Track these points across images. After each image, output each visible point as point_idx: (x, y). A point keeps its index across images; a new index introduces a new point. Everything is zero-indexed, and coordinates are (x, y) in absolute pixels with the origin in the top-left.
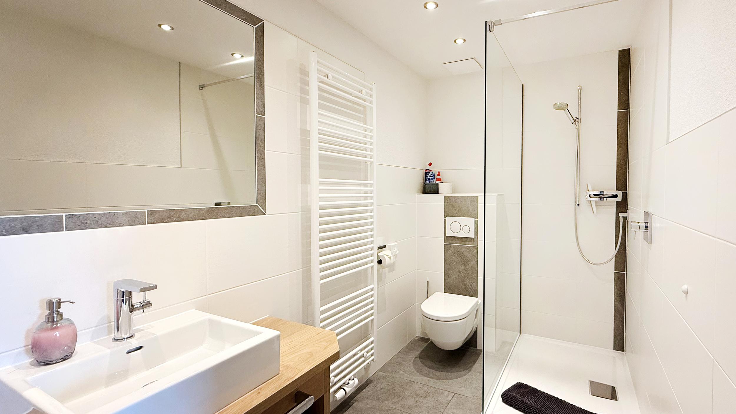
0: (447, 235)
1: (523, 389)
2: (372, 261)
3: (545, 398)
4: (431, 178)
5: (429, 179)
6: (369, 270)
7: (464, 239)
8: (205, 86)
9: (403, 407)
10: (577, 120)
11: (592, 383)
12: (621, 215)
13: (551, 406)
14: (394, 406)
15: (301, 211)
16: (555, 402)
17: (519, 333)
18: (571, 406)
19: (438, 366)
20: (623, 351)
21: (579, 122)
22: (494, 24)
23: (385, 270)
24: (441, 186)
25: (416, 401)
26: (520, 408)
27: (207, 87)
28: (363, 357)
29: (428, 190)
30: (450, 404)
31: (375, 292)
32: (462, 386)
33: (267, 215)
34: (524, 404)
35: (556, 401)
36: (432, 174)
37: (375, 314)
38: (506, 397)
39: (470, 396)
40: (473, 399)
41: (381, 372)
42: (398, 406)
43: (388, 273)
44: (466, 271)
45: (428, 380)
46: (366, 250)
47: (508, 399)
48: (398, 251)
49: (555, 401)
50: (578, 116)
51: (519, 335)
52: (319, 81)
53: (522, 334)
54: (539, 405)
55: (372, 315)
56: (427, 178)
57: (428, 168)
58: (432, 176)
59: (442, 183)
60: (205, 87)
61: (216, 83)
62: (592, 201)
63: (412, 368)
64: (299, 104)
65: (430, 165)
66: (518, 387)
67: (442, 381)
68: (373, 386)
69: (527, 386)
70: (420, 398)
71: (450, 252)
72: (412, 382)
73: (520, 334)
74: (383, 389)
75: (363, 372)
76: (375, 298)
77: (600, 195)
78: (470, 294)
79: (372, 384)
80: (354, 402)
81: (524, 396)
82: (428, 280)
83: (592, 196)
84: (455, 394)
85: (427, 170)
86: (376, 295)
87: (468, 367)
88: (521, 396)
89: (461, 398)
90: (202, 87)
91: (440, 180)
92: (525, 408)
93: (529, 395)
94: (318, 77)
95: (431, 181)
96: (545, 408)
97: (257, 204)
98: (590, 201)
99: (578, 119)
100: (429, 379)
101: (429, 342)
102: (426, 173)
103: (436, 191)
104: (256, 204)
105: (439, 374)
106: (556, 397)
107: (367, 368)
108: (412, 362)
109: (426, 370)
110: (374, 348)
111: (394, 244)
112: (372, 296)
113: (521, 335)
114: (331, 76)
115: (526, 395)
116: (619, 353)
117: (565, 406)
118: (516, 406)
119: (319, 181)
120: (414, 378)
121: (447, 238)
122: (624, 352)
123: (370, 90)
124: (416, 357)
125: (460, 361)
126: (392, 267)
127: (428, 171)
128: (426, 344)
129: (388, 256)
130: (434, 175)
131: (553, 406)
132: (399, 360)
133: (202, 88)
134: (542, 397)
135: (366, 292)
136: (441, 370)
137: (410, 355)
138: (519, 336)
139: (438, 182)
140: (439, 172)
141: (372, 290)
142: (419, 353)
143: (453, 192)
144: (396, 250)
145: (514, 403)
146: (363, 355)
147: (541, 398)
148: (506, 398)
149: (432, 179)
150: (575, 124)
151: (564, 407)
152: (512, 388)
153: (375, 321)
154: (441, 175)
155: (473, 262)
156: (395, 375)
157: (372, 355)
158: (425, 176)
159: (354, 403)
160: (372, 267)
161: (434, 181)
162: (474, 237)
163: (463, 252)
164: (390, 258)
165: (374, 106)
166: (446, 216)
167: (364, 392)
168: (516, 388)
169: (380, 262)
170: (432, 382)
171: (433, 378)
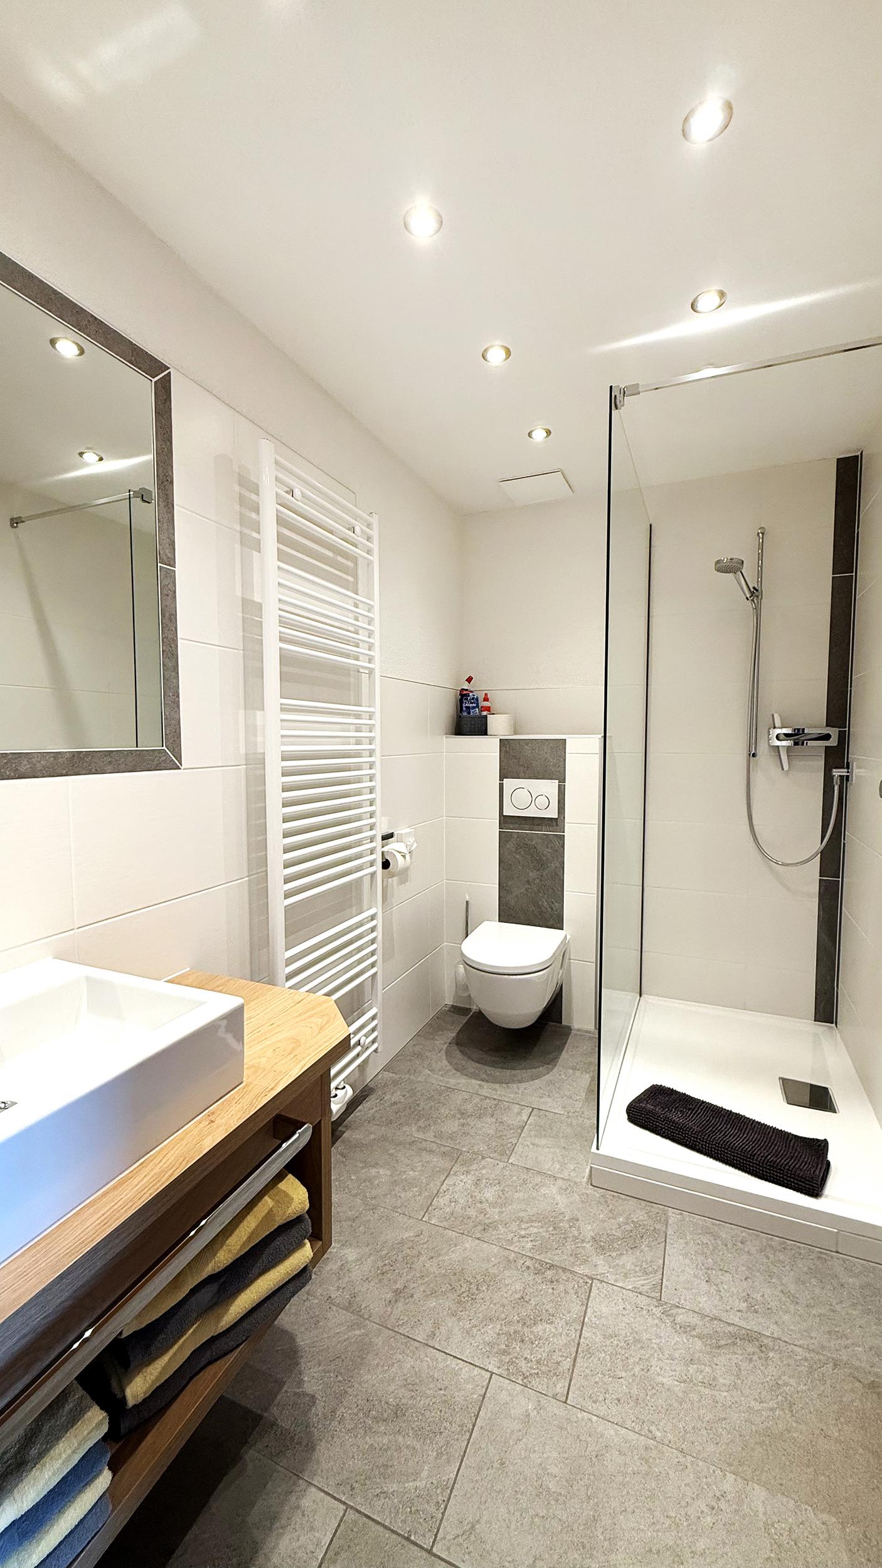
0: (504, 814)
1: (665, 1097)
2: (372, 864)
3: (708, 1111)
4: (471, 705)
5: (468, 708)
6: (367, 880)
7: (536, 822)
8: (23, 520)
9: (439, 1135)
10: (756, 593)
11: (785, 1082)
12: (836, 773)
13: (722, 1126)
14: (421, 1136)
15: (244, 763)
16: (728, 1120)
17: (638, 995)
18: (759, 1125)
19: (493, 1059)
20: (832, 1023)
21: (760, 598)
22: (624, 393)
23: (392, 881)
24: (491, 719)
25: (463, 1125)
26: (664, 1132)
27: (26, 522)
28: (359, 1044)
29: (466, 728)
30: (525, 1128)
31: (378, 922)
32: (545, 1095)
33: (184, 769)
34: (671, 1124)
35: (730, 1117)
36: (473, 699)
37: (379, 963)
38: (636, 1112)
39: (562, 1113)
40: (568, 1117)
41: (389, 1072)
42: (430, 1135)
43: (398, 886)
44: (541, 880)
45: (480, 1085)
46: (360, 842)
47: (640, 1116)
48: (415, 845)
49: (728, 1117)
50: (758, 584)
51: (638, 997)
52: (279, 502)
53: (643, 996)
54: (700, 1124)
55: (373, 965)
56: (464, 705)
57: (466, 686)
58: (474, 703)
59: (494, 714)
60: (23, 522)
61: (43, 515)
62: (780, 748)
63: (445, 1062)
64: (238, 547)
65: (469, 680)
66: (655, 1093)
67: (505, 1085)
68: (377, 1099)
69: (671, 1092)
70: (469, 1119)
71: (510, 845)
72: (450, 1090)
73: (640, 995)
74: (395, 1103)
75: (357, 1074)
76: (379, 934)
77: (797, 737)
78: (550, 923)
79: (373, 1097)
80: (344, 1129)
81: (669, 1110)
82: (467, 898)
83: (782, 737)
84: (533, 1110)
85: (463, 689)
86: (380, 928)
87: (550, 1058)
88: (664, 1109)
89: (546, 1116)
90: (15, 522)
91: (488, 709)
92: (674, 1131)
93: (678, 1107)
94: (277, 493)
95: (472, 711)
96: (711, 1130)
97: (164, 748)
98: (778, 746)
99: (757, 590)
100: (481, 1082)
101: (470, 1015)
102: (462, 696)
103: (481, 729)
104: (163, 746)
105: (497, 1072)
106: (728, 1111)
107: (362, 1067)
108: (443, 1052)
109: (472, 1066)
110: (379, 1027)
111: (408, 830)
112: (373, 929)
113: (641, 998)
114: (300, 493)
115: (672, 1108)
116: (825, 1026)
117: (746, 1125)
118: (656, 1128)
119: (281, 704)
120: (452, 1082)
121: (505, 821)
122: (834, 1025)
123: (368, 527)
124: (450, 1043)
125: (533, 1048)
126: (404, 874)
127: (465, 692)
128: (465, 1019)
129: (400, 852)
130: (477, 700)
131: (725, 1126)
132: (417, 1048)
133: (17, 523)
134: (702, 1109)
135: (360, 924)
136: (500, 1065)
137: (438, 1040)
138: (639, 1000)
139: (485, 713)
140: (486, 694)
141: (373, 918)
142: (454, 1035)
143: (515, 733)
144: (412, 842)
145: (652, 1123)
146: (359, 1041)
147: (700, 1113)
148: (636, 1114)
149: (474, 708)
150: (753, 600)
151: (745, 1127)
152: (644, 1096)
153: (379, 978)
154: (490, 700)
155: (554, 863)
156: (414, 1078)
157: (373, 1042)
158: (460, 701)
159: (344, 1132)
160: (373, 875)
161: (478, 711)
162: (557, 817)
163: (536, 845)
164: (404, 856)
165: (375, 559)
166: (502, 777)
167: (360, 1111)
168: (652, 1095)
169: (386, 865)
170: (487, 1089)
171: (487, 1081)
